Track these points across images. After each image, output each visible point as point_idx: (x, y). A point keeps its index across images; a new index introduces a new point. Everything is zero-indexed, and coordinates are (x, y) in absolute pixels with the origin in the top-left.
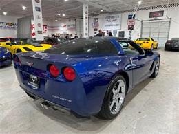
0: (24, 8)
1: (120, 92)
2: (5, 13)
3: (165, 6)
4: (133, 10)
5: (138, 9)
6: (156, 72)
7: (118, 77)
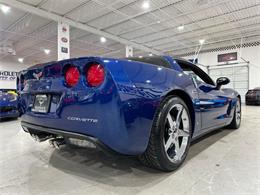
0: (47, 52)
1: (181, 127)
2: (21, 60)
3: (239, 46)
4: (193, 53)
5: (201, 52)
6: (238, 121)
7: (176, 99)
